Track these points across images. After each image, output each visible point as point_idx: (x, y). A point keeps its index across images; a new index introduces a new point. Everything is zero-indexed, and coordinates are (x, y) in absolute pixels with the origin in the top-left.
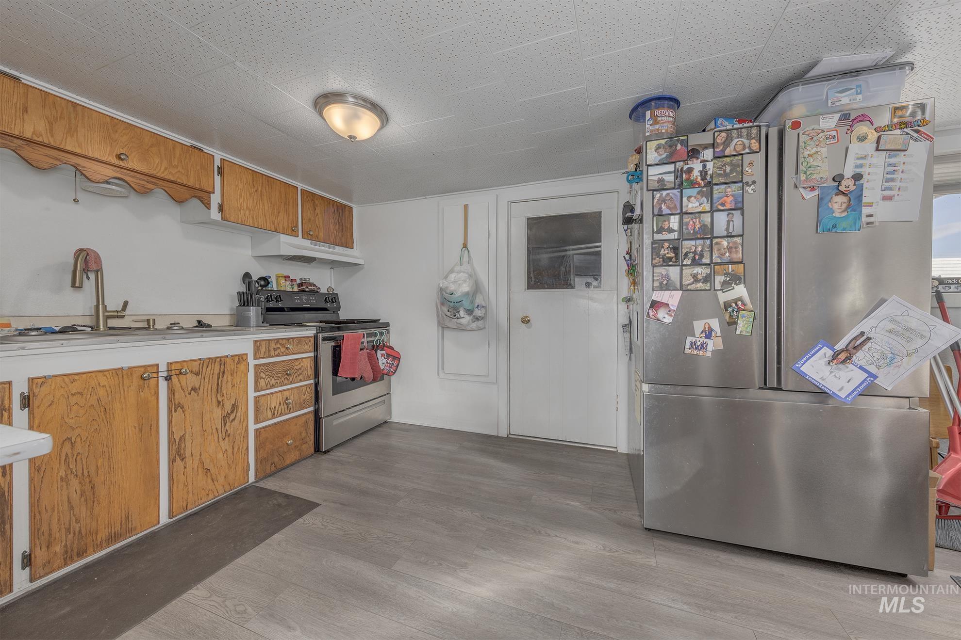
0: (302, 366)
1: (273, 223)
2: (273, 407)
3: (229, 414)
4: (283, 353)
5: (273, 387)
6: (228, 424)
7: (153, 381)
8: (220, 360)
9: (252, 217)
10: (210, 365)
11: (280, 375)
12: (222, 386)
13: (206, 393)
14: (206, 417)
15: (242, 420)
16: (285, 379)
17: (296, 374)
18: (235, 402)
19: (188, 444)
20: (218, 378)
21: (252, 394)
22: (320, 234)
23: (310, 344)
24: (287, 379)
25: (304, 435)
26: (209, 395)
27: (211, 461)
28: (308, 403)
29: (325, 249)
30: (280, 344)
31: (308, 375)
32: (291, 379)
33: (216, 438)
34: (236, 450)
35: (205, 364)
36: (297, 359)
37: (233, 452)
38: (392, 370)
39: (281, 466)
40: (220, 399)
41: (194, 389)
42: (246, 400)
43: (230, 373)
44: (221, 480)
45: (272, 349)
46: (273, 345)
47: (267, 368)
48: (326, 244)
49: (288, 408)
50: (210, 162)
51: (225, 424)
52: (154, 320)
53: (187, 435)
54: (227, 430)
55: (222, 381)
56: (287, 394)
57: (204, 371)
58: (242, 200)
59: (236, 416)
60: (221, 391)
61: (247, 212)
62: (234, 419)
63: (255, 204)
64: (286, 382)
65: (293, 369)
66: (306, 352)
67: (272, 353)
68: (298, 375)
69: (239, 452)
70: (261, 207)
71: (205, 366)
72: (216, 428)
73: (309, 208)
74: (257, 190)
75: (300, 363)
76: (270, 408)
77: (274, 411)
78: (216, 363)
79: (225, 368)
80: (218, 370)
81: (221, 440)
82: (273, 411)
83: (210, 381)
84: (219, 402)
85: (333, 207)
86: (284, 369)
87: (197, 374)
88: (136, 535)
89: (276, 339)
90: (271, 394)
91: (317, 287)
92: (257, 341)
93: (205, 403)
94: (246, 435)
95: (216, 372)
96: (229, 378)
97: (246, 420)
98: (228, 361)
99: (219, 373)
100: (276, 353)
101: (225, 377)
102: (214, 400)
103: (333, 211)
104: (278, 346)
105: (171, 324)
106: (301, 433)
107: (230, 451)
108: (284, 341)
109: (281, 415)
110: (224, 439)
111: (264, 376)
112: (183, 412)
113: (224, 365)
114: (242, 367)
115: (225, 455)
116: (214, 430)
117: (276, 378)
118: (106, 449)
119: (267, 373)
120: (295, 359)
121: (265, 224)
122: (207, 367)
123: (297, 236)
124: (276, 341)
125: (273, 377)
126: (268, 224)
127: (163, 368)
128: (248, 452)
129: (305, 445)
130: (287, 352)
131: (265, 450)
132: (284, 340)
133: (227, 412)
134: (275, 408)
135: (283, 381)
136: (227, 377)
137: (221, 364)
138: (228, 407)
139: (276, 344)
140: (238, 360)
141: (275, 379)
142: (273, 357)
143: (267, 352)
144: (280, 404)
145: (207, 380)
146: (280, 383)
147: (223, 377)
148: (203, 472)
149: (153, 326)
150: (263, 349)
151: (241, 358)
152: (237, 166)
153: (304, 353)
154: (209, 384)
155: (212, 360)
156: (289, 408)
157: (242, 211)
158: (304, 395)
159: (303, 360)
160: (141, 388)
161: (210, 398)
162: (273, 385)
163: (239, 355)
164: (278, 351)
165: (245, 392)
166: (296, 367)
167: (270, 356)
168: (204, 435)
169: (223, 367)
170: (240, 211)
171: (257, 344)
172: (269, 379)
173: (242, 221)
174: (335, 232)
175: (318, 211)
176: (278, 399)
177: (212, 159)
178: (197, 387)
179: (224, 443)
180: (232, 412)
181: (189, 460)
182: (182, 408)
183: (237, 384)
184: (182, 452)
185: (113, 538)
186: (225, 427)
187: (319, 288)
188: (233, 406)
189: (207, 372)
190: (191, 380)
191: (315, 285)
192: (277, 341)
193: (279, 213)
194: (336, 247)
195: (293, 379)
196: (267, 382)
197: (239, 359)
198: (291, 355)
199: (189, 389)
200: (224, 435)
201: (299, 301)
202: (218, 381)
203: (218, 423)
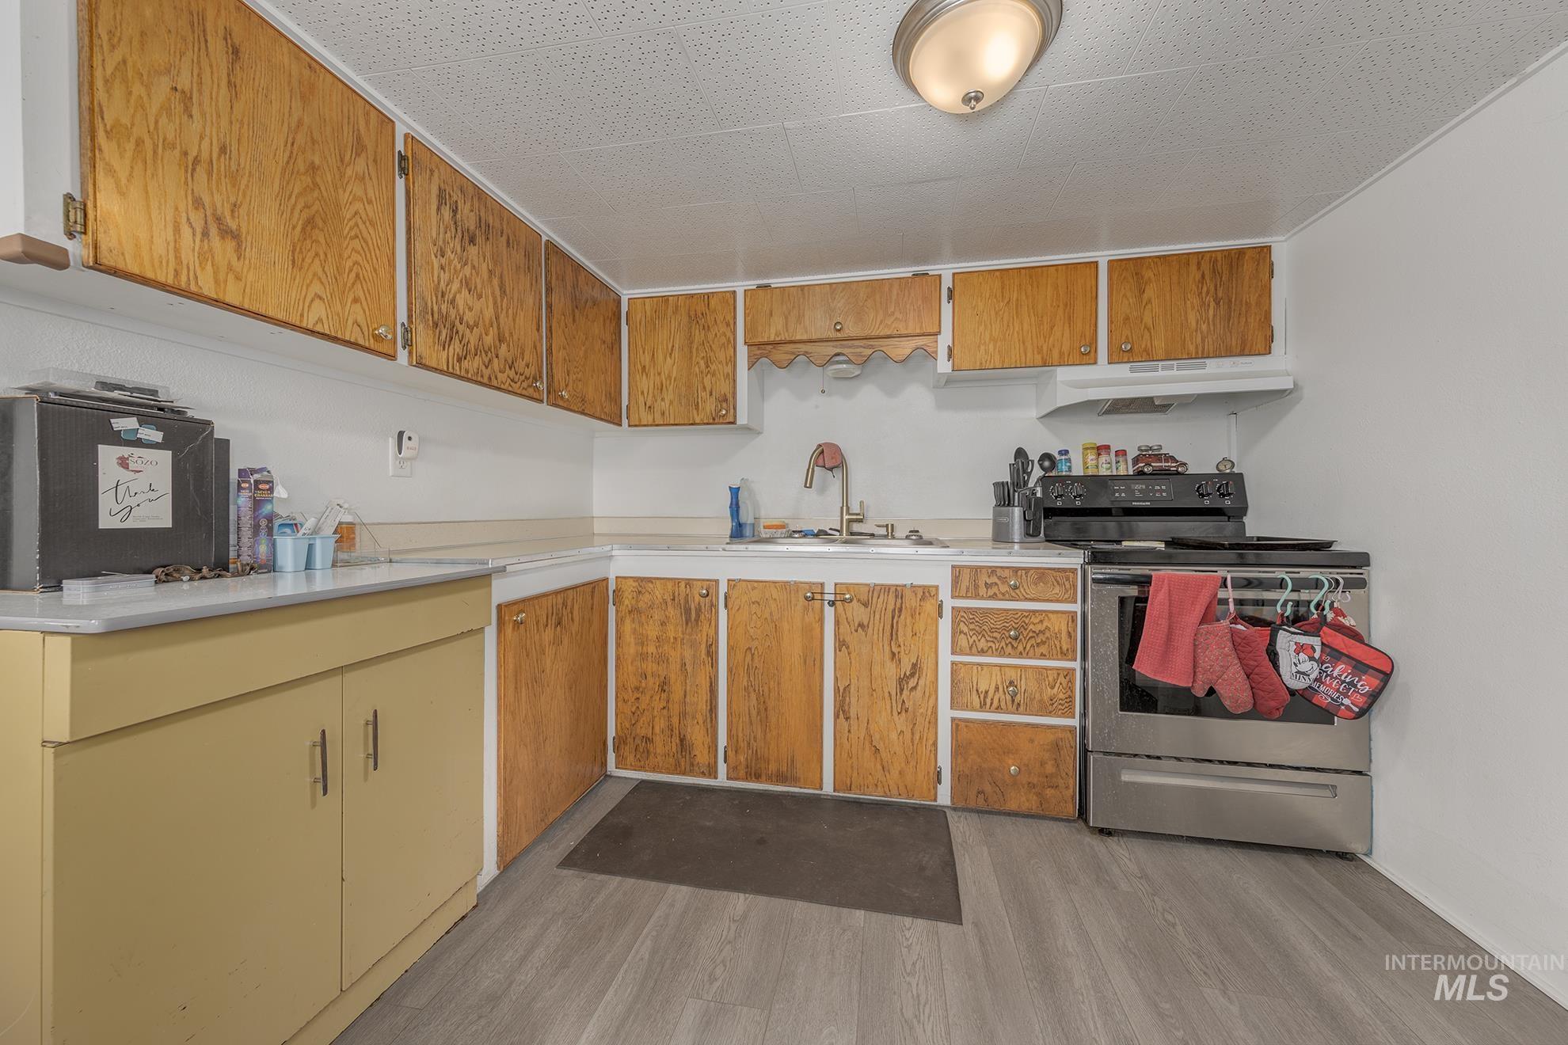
0: (1049, 629)
1: (1040, 351)
2: (982, 688)
3: (908, 677)
4: (1003, 594)
5: (982, 652)
6: (905, 692)
7: (817, 604)
8: (896, 589)
9: (999, 351)
10: (882, 595)
11: (995, 635)
12: (897, 631)
13: (876, 636)
14: (876, 670)
15: (927, 694)
16: (1007, 645)
17: (1032, 641)
18: (917, 661)
19: (854, 700)
20: (893, 618)
21: (946, 658)
22: (1156, 343)
23: (1068, 586)
24: (1013, 646)
25: (1050, 768)
26: (880, 639)
27: (881, 738)
28: (1060, 707)
29: (1175, 372)
30: (999, 578)
31: (1061, 648)
32: (1020, 648)
33: (888, 707)
34: (918, 738)
35: (875, 592)
36: (1037, 611)
37: (912, 739)
38: (1346, 701)
39: (997, 806)
40: (895, 650)
41: (861, 625)
42: (934, 662)
43: (909, 614)
44: (895, 773)
45: (981, 584)
46: (984, 578)
47: (971, 617)
48: (1175, 362)
49: (1013, 701)
50: (936, 287)
51: (902, 690)
52: (892, 525)
53: (852, 686)
54: (903, 701)
55: (897, 622)
56: (1012, 675)
57: (875, 599)
58: (982, 328)
59: (917, 683)
60: (897, 638)
61: (991, 346)
62: (914, 688)
63: (1005, 326)
64: (1009, 649)
65: (1026, 629)
66: (1058, 601)
67: (982, 591)
68: (1038, 645)
69: (921, 743)
70: (1017, 329)
71: (876, 595)
72: (889, 693)
73: (1125, 295)
74: (1008, 303)
75: (1041, 621)
76: (977, 691)
77: (985, 697)
78: (891, 593)
79: (902, 603)
80: (893, 604)
81: (895, 713)
82: (982, 696)
83: (882, 618)
84: (894, 654)
85: (1199, 268)
86: (1005, 624)
87: (866, 605)
88: (801, 788)
89: (990, 567)
90: (979, 664)
91: (1178, 462)
92: (959, 567)
93: (875, 650)
94: (933, 720)
95: (891, 607)
96: (908, 621)
97: (933, 697)
98: (908, 594)
99: (895, 609)
100: (991, 592)
101: (902, 617)
102: (887, 648)
103: (1198, 276)
104: (994, 579)
105: (911, 532)
106: (1043, 764)
107: (908, 735)
108: (1006, 573)
109: (999, 709)
110: (899, 713)
111: (965, 629)
112: (849, 654)
113: (902, 598)
114: (930, 607)
115: (901, 738)
116: (887, 695)
117: (989, 639)
118: (776, 672)
119: (972, 626)
120: (1030, 611)
121: (1024, 358)
122: (878, 598)
123: (1092, 362)
124: (990, 571)
125: (983, 635)
126: (1029, 355)
127: (829, 589)
128: (936, 750)
129: (1053, 791)
130: (1013, 594)
131: (966, 760)
132: (1007, 571)
133: (905, 673)
134: (987, 692)
135: (1002, 648)
136: (906, 618)
137: (897, 597)
138: (906, 668)
139: (989, 576)
140: (922, 594)
141: (987, 641)
142: (982, 598)
143: (972, 588)
144: (997, 688)
145: (877, 616)
146: (996, 650)
147: (899, 617)
148: (870, 749)
149: (892, 533)
150: (965, 583)
151: (928, 593)
152: (976, 274)
153: (1052, 601)
154: (880, 622)
155: (886, 589)
156: (1016, 703)
157: (982, 347)
158: (1052, 688)
159: (1050, 615)
160: (806, 609)
161: (881, 645)
162: (982, 649)
163: (924, 587)
164: (995, 590)
165: (933, 650)
166: (1031, 627)
167: (977, 596)
168: (872, 695)
169: (899, 601)
170: (979, 347)
171: (957, 572)
172: (974, 637)
173: (981, 364)
174: (1204, 327)
175: (1150, 292)
176: (994, 677)
177: (938, 281)
178: (866, 623)
179: (899, 719)
180: (912, 675)
181: (853, 722)
182: (848, 648)
183: (920, 633)
184: (846, 708)
185: (781, 778)
186: (901, 694)
187: (1185, 464)
188: (914, 666)
189: (878, 606)
190: (858, 612)
191: (1173, 459)
192: (993, 570)
193: (1052, 328)
194: (1207, 361)
195: (1025, 648)
196: (971, 641)
197: (924, 593)
198: (1021, 600)
199: (856, 625)
200: (900, 706)
201: (1123, 495)
202: (893, 620)
203: (892, 687)
